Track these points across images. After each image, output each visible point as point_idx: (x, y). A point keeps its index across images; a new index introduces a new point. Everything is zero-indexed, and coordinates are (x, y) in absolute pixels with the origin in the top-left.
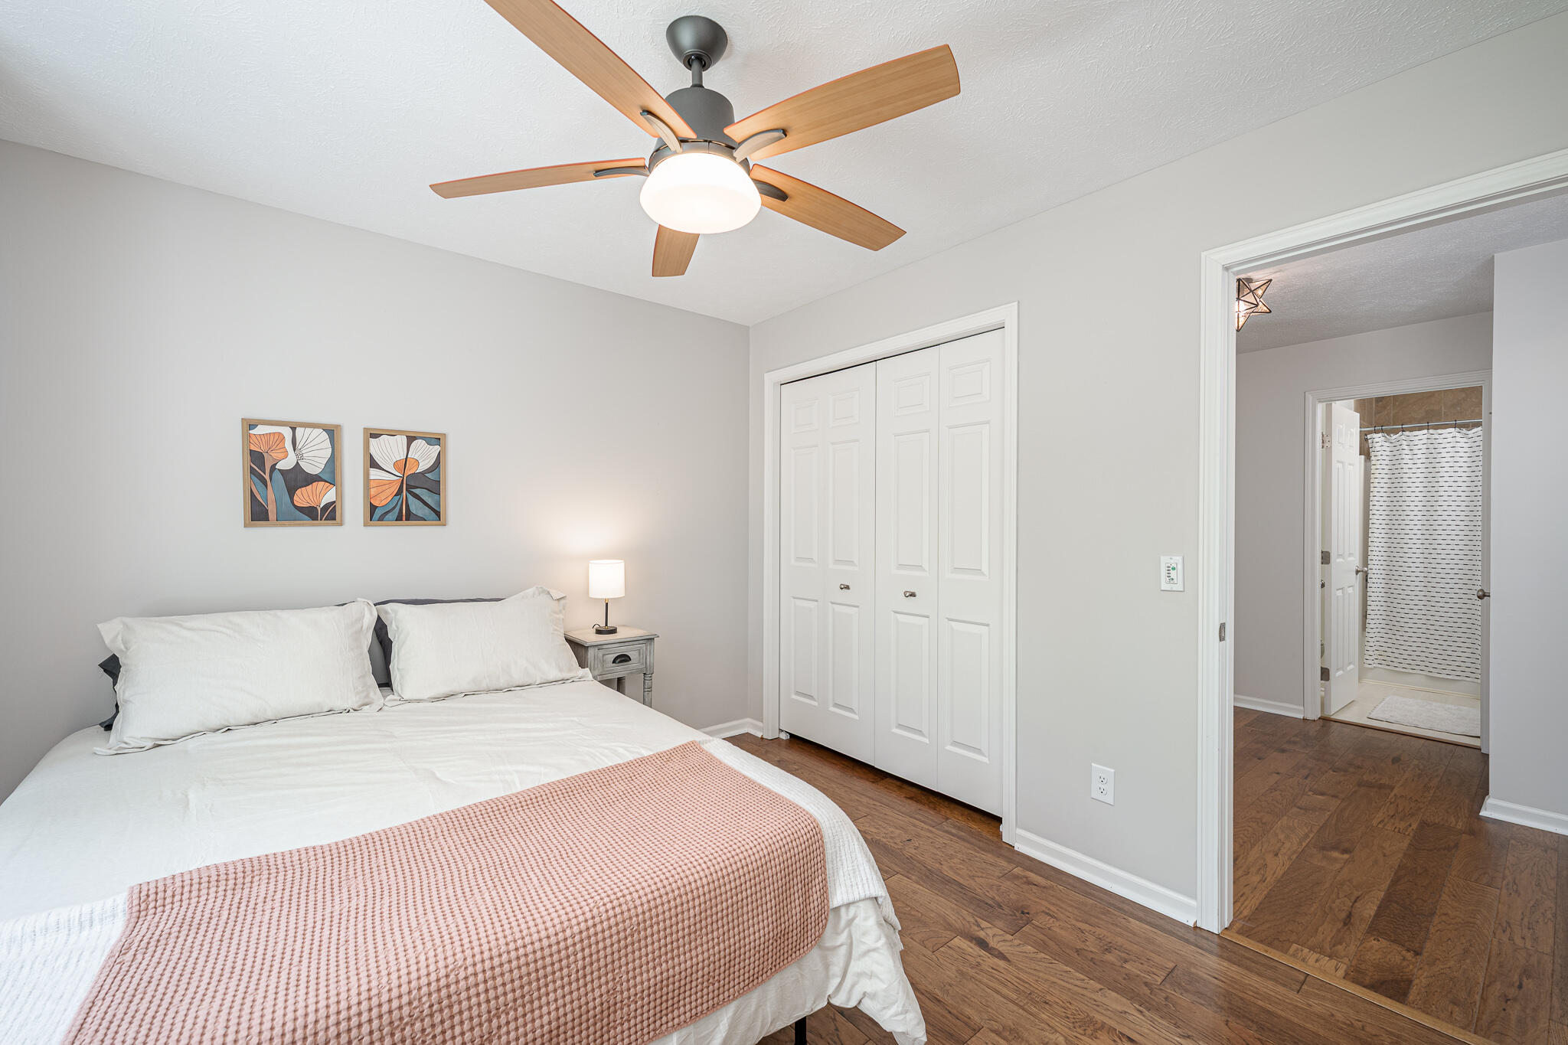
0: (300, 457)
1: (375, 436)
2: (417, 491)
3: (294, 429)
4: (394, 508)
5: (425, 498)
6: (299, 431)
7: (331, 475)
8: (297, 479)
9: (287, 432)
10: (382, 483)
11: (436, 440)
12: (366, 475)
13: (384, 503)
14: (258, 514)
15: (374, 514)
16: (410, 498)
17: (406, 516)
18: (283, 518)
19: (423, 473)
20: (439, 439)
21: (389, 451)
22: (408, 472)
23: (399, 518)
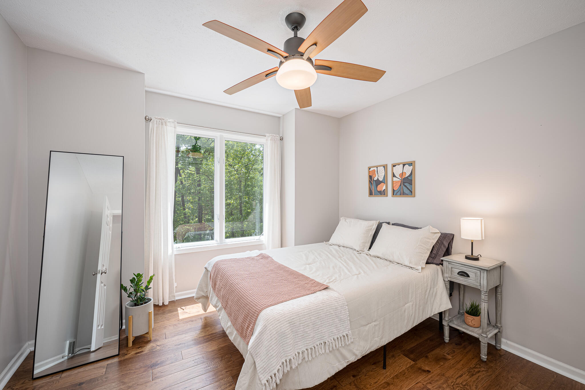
0: (378, 176)
1: (394, 166)
2: (406, 184)
3: (377, 168)
4: (399, 190)
5: (408, 187)
6: (378, 168)
7: (385, 181)
8: (378, 182)
9: (376, 169)
10: (397, 182)
11: (410, 164)
12: (392, 179)
13: (397, 189)
14: (371, 194)
15: (394, 193)
16: (404, 187)
17: (403, 194)
18: (376, 195)
19: (407, 177)
20: (412, 163)
21: (398, 170)
22: (403, 177)
23: (401, 195)
